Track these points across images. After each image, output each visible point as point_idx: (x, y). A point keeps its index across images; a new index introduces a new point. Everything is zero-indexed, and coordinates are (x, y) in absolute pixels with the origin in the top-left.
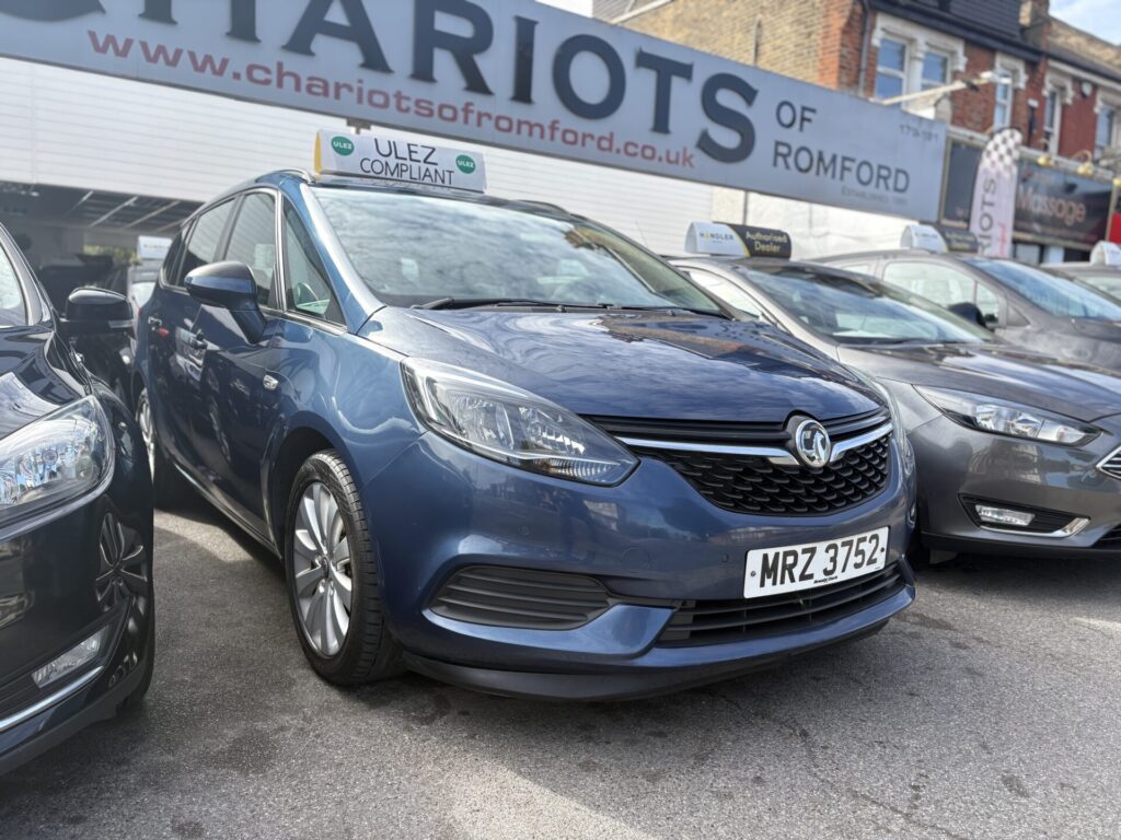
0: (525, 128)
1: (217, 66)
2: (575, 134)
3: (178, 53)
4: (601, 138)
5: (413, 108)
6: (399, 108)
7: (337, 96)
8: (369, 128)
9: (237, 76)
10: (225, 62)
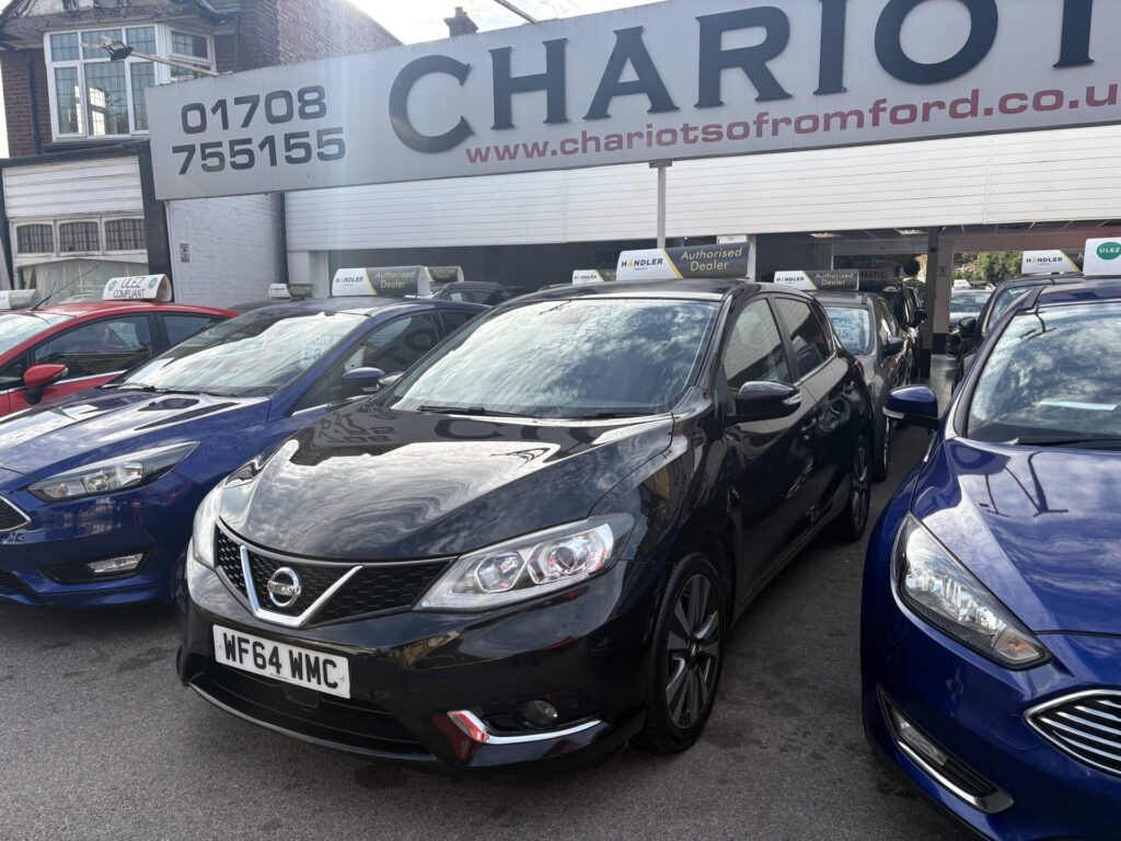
0: (836, 122)
1: (541, 148)
2: (913, 109)
3: (517, 147)
4: (955, 104)
5: (701, 136)
6: (687, 140)
7: (630, 146)
8: (670, 165)
9: (554, 153)
10: (546, 144)
